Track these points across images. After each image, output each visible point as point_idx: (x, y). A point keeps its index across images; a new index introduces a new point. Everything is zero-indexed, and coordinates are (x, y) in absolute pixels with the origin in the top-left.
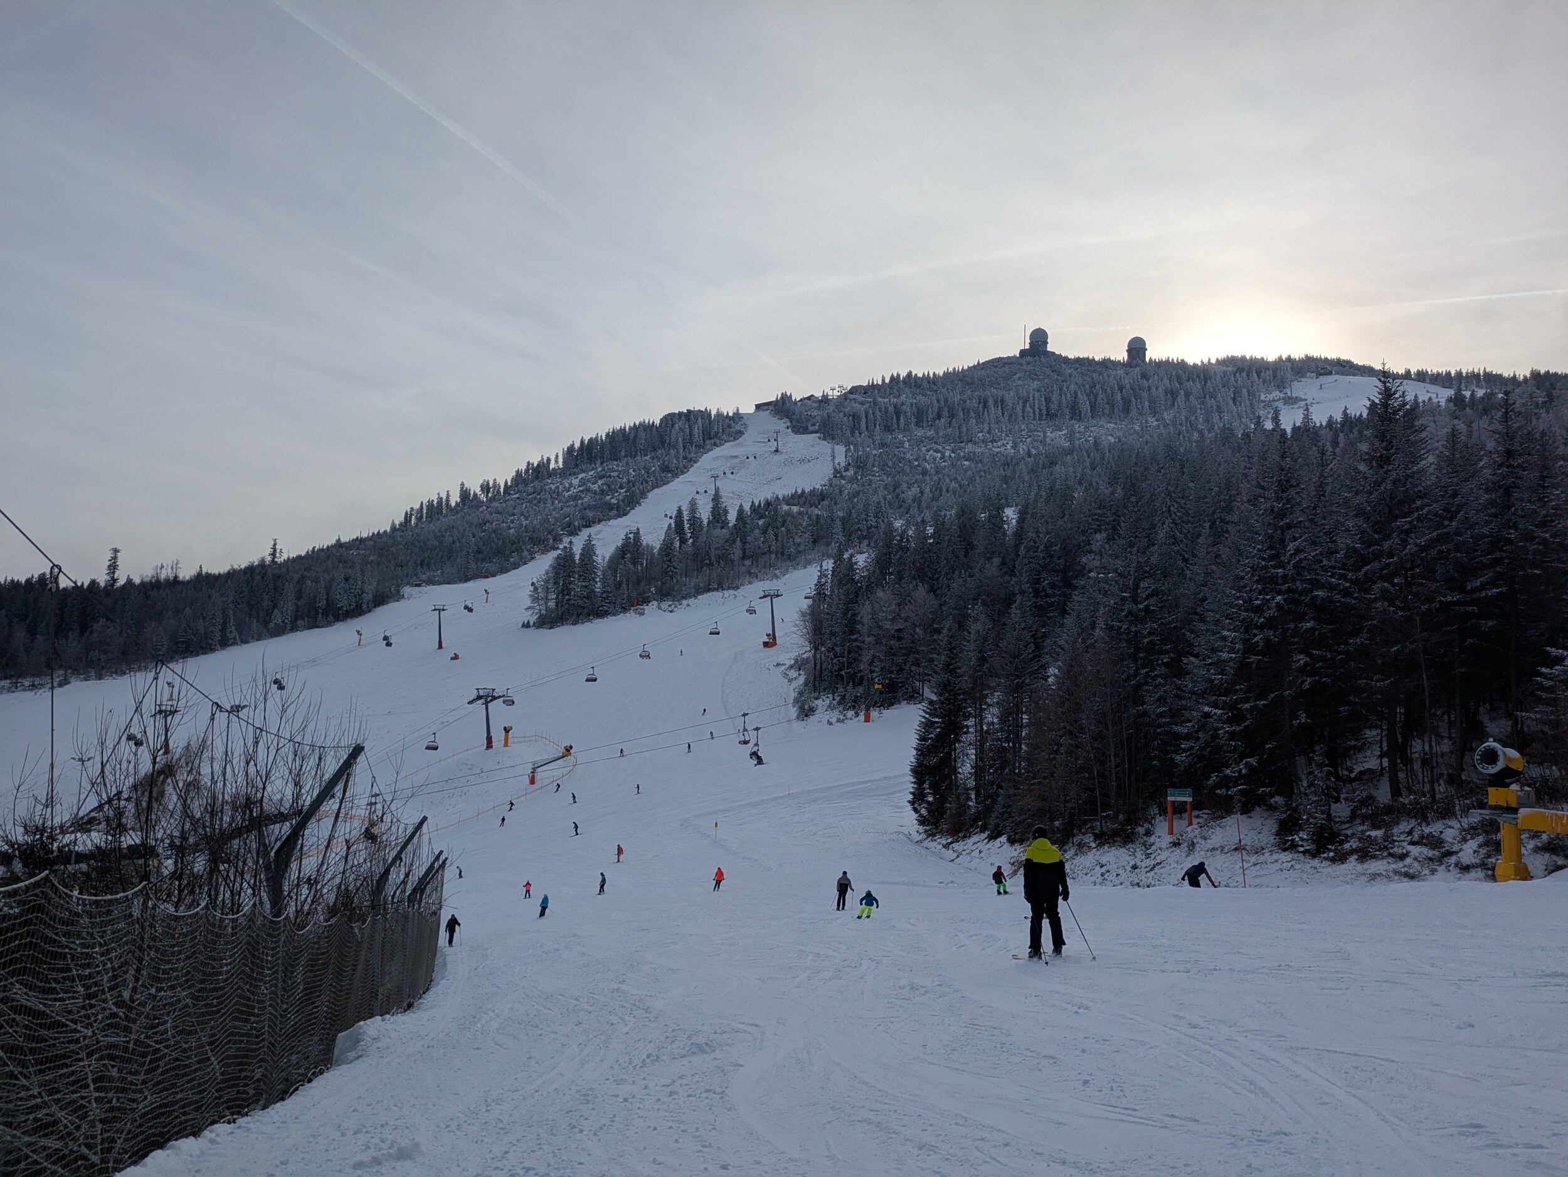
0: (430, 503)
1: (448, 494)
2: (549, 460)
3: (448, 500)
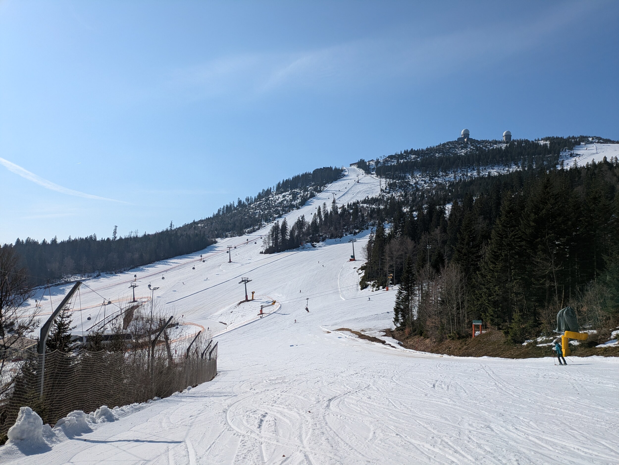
0: (227, 206)
1: (234, 202)
2: (271, 188)
3: (233, 205)
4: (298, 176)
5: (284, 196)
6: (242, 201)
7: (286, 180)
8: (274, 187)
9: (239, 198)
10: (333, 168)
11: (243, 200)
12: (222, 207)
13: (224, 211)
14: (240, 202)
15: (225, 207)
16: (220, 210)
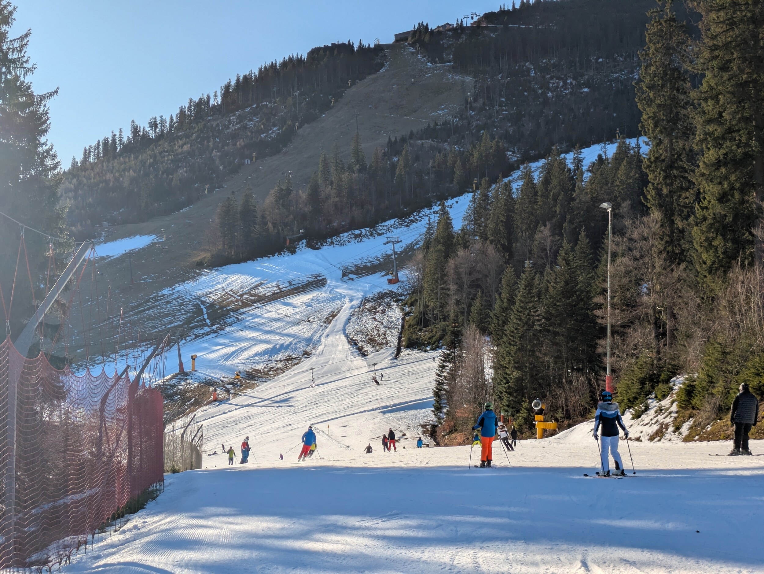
0: (106, 141)
1: (121, 132)
2: (209, 98)
3: (121, 138)
4: (273, 66)
5: (241, 119)
6: (142, 129)
7: (245, 77)
8: (216, 95)
9: (133, 122)
10: (356, 47)
11: (144, 125)
12: (94, 144)
13: (98, 152)
14: (135, 130)
15: (101, 144)
16: (90, 152)
